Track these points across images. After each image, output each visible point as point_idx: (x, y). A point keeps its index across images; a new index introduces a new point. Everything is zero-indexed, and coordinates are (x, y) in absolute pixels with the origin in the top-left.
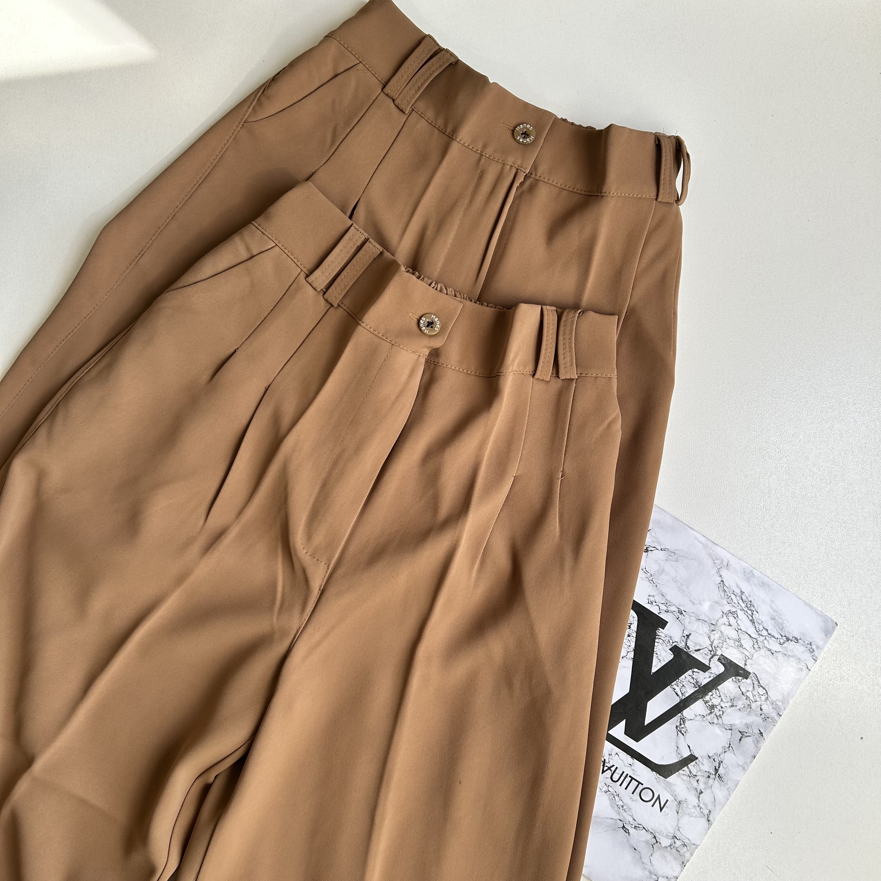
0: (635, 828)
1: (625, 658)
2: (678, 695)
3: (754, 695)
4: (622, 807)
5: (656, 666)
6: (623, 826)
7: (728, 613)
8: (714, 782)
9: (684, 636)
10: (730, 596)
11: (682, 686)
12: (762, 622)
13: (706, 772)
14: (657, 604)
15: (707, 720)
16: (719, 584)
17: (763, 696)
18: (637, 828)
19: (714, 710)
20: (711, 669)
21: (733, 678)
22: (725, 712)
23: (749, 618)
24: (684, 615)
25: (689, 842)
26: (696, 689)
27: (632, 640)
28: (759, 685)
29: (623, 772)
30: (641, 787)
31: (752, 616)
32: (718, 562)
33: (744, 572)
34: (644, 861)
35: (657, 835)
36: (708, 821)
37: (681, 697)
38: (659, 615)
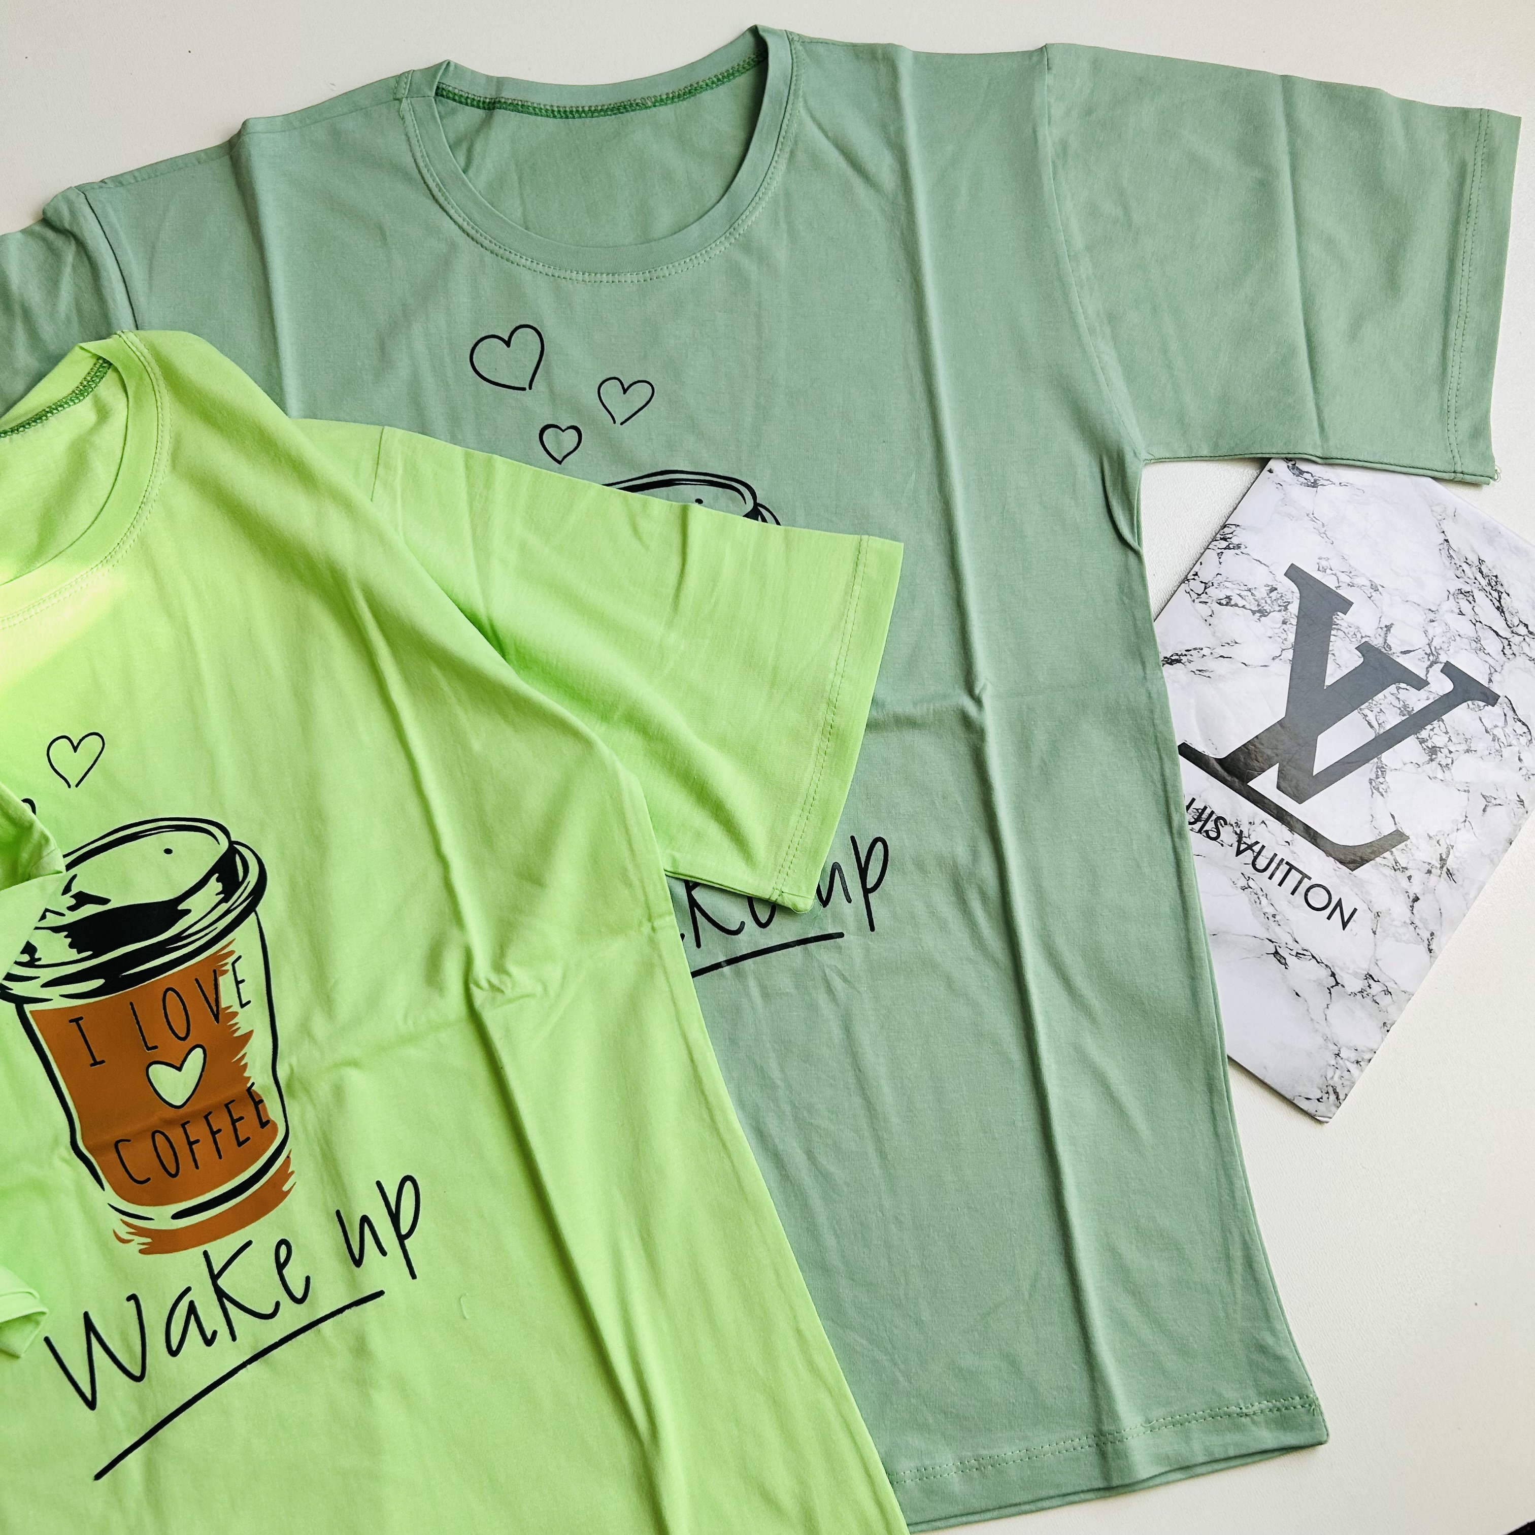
0: (1296, 956)
1: (1277, 660)
2: (1372, 727)
3: (1506, 735)
4: (1274, 916)
5: (1332, 675)
6: (1275, 950)
7: (1458, 594)
8: (1439, 881)
9: (1381, 628)
10: (1460, 566)
11: (1379, 711)
12: (1518, 612)
13: (1424, 862)
14: (1334, 572)
15: (1424, 771)
16: (1441, 547)
17: (1522, 736)
18: (1301, 956)
19: (1436, 755)
20: (1429, 686)
21: (1470, 702)
22: (1456, 760)
23: (1494, 604)
24: (1380, 593)
25: (1395, 986)
26: (1404, 718)
27: (1290, 629)
28: (1516, 717)
29: (1275, 855)
30: (1306, 883)
31: (1499, 601)
32: (1438, 509)
33: (1484, 528)
34: (1313, 1017)
35: (1337, 971)
36: (1430, 951)
37: (1377, 731)
38: (1337, 591)
